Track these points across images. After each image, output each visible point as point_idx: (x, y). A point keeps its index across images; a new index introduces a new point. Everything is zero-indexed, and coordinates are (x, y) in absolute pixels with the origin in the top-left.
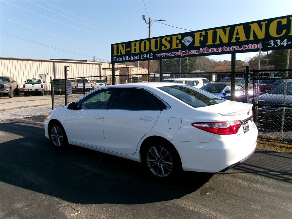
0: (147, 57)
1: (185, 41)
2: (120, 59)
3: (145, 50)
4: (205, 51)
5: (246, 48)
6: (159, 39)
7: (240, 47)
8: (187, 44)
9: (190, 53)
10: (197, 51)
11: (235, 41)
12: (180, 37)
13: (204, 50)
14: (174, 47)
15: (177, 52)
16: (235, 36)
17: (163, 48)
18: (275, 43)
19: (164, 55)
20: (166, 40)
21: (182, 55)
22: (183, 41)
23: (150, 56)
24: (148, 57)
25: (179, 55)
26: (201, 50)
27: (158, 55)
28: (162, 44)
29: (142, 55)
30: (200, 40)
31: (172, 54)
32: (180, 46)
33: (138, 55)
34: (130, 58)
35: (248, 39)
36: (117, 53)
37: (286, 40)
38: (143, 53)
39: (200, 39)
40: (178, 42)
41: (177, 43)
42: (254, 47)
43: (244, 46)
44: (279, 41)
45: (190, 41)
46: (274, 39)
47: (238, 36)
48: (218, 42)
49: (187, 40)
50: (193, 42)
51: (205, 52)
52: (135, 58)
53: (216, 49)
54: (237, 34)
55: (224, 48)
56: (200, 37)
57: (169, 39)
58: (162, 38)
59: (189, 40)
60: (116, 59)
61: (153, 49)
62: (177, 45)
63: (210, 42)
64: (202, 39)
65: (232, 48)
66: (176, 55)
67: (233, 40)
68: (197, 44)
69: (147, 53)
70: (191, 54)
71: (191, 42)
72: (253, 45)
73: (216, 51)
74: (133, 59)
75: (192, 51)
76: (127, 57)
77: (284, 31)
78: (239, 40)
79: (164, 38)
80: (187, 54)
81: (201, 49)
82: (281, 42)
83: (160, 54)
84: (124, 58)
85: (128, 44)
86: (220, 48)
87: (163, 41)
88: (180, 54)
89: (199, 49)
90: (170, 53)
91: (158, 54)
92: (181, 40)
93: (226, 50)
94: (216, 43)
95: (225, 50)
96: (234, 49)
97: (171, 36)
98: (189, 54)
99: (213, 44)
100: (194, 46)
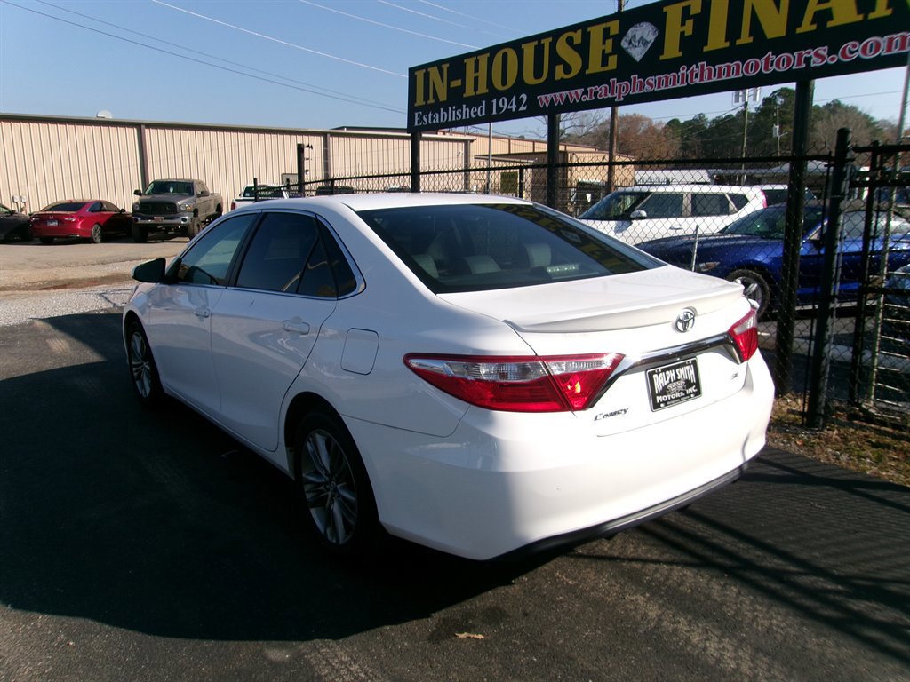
0: (509, 107)
1: (630, 43)
2: (432, 118)
3: (504, 82)
4: (697, 77)
5: (856, 55)
6: (546, 42)
7: (832, 51)
8: (638, 53)
9: (646, 86)
10: (670, 76)
11: (814, 27)
12: (614, 27)
13: (692, 72)
14: (595, 66)
15: (603, 87)
16: (813, 6)
17: (559, 73)
19: (560, 97)
20: (570, 41)
21: (619, 98)
22: (624, 44)
23: (519, 103)
24: (514, 107)
25: (609, 95)
26: (683, 75)
27: (544, 99)
28: (556, 59)
29: (494, 101)
30: (682, 34)
31: (585, 93)
32: (613, 63)
33: (484, 102)
34: (462, 113)
35: (866, 16)
36: (426, 97)
38: (498, 94)
39: (683, 29)
40: (609, 46)
41: (604, 51)
42: (889, 49)
43: (849, 45)
45: (648, 40)
47: (824, 6)
48: (745, 38)
49: (638, 38)
50: (658, 45)
51: (697, 81)
52: (474, 114)
53: (738, 66)
55: (767, 60)
56: (683, 24)
57: (577, 37)
58: (555, 34)
59: (645, 37)
60: (422, 119)
61: (529, 78)
62: (605, 62)
63: (717, 39)
64: (689, 28)
65: (800, 56)
66: (600, 96)
67: (807, 26)
68: (672, 50)
69: (508, 94)
70: (647, 89)
71: (649, 45)
72: (883, 41)
73: (738, 73)
74: (468, 117)
75: (651, 80)
76: (452, 110)
78: (830, 24)
79: (563, 38)
80: (634, 91)
81: (683, 71)
83: (549, 96)
84: (444, 115)
85: (455, 66)
86: (752, 61)
87: (563, 49)
88: (613, 94)
89: (678, 71)
90: (580, 91)
91: (543, 97)
92: (617, 39)
93: (774, 67)
94: (738, 42)
95: (771, 69)
96: (808, 60)
97: (584, 27)
98: (644, 91)
99: (727, 44)
100: (661, 58)
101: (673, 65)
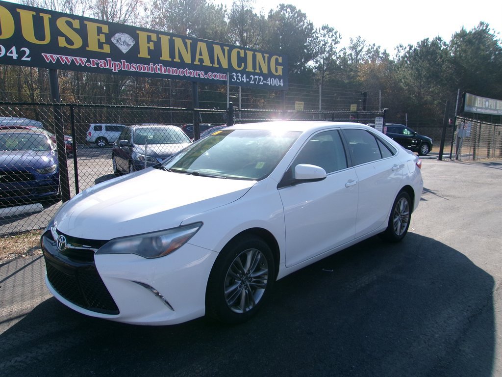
0: (8, 54)
1: (118, 41)
4: (159, 69)
5: (212, 77)
6: (45, 16)
7: (206, 74)
8: (124, 49)
9: (132, 68)
10: (145, 66)
11: (199, 63)
12: (105, 28)
13: (156, 67)
14: (93, 46)
15: (103, 61)
16: (198, 57)
17: (62, 42)
18: (237, 76)
19: (66, 59)
20: (69, 24)
21: (115, 70)
22: (114, 40)
23: (21, 54)
24: (14, 56)
25: (108, 67)
26: (152, 67)
27: (49, 57)
30: (149, 48)
31: (88, 61)
32: (107, 49)
35: (213, 65)
37: (245, 76)
39: (148, 45)
40: (103, 38)
41: (99, 40)
42: (220, 77)
43: (210, 73)
44: (240, 75)
45: (130, 43)
46: (237, 72)
47: (201, 57)
48: (177, 59)
49: (122, 40)
51: (159, 72)
54: (201, 54)
55: (186, 70)
56: (148, 43)
57: (76, 24)
58: (54, 15)
59: (127, 41)
61: (30, 37)
62: (101, 45)
63: (166, 56)
64: (152, 46)
65: (197, 73)
66: (101, 65)
67: (197, 62)
68: (144, 53)
70: (132, 69)
71: (130, 47)
72: (218, 75)
73: (176, 73)
75: (134, 65)
77: (243, 64)
78: (203, 64)
79: (63, 19)
80: (124, 68)
81: (151, 65)
82: (242, 77)
83: (55, 56)
86: (181, 70)
87: (62, 25)
88: (110, 67)
89: (149, 65)
90: (84, 60)
91: (48, 55)
92: (109, 37)
93: (189, 74)
94: (174, 60)
96: (199, 75)
98: (130, 70)
99: (170, 60)
100: (139, 56)
101: (145, 61)
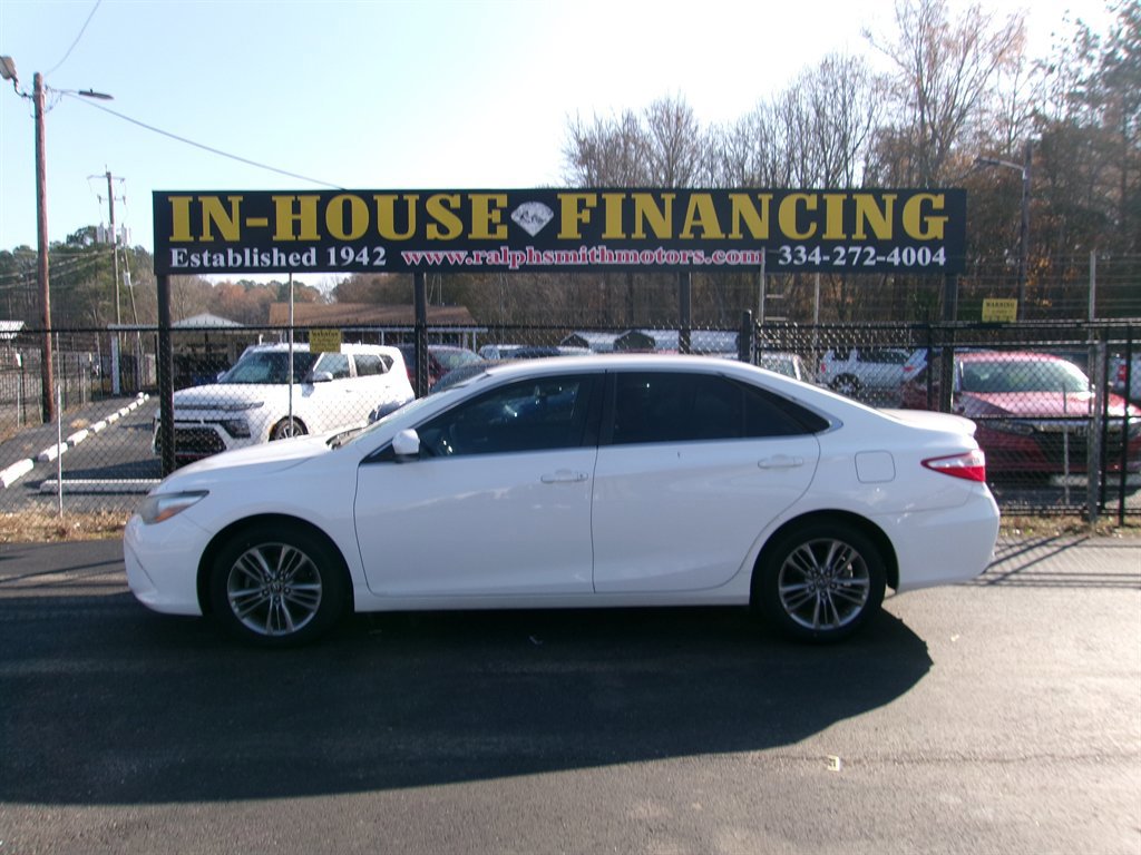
0: (357, 259)
1: (522, 217)
2: (210, 260)
3: (347, 228)
4: (598, 256)
5: (723, 261)
6: (412, 201)
7: (708, 254)
8: (533, 229)
9: (545, 258)
10: (571, 254)
11: (692, 236)
12: (502, 201)
13: (593, 254)
14: (479, 231)
15: (493, 253)
16: (689, 222)
17: (432, 232)
18: (795, 255)
19: (435, 257)
20: (445, 204)
21: (514, 264)
22: (515, 217)
23: (373, 256)
24: (365, 260)
25: (501, 262)
26: (584, 255)
27: (412, 257)
28: (424, 218)
29: (332, 251)
30: (579, 221)
31: (470, 255)
32: (502, 232)
33: (313, 251)
34: (272, 259)
35: (727, 236)
36: (195, 232)
37: (817, 250)
38: (339, 245)
39: (580, 216)
40: (496, 216)
41: (490, 221)
42: (745, 259)
43: (719, 253)
44: (803, 249)
45: (543, 218)
46: (793, 243)
47: (697, 223)
48: (639, 234)
49: (530, 214)
50: (555, 224)
51: (599, 261)
52: (296, 261)
53: (635, 255)
54: (697, 216)
55: (659, 254)
56: (579, 212)
57: (456, 202)
58: (425, 195)
59: (539, 215)
60: (187, 258)
61: (386, 229)
62: (492, 228)
63: (614, 229)
64: (586, 216)
65: (684, 255)
66: (490, 260)
67: (686, 234)
68: (569, 230)
69: (357, 246)
70: (545, 261)
71: (544, 224)
72: (741, 254)
73: (635, 259)
74: (283, 263)
75: (550, 253)
76: (252, 252)
77: (813, 227)
78: (703, 236)
79: (437, 198)
80: (531, 260)
81: (583, 250)
82: (807, 253)
83: (420, 254)
84: (235, 258)
85: (258, 203)
86: (647, 252)
87: (433, 207)
88: (505, 259)
89: (578, 250)
90: (463, 254)
91: (410, 254)
92: (506, 212)
93: (665, 260)
94: (633, 236)
95: (663, 261)
96: (691, 259)
97: (465, 194)
98: (541, 262)
99: (624, 236)
100: (559, 236)
101: (571, 245)
